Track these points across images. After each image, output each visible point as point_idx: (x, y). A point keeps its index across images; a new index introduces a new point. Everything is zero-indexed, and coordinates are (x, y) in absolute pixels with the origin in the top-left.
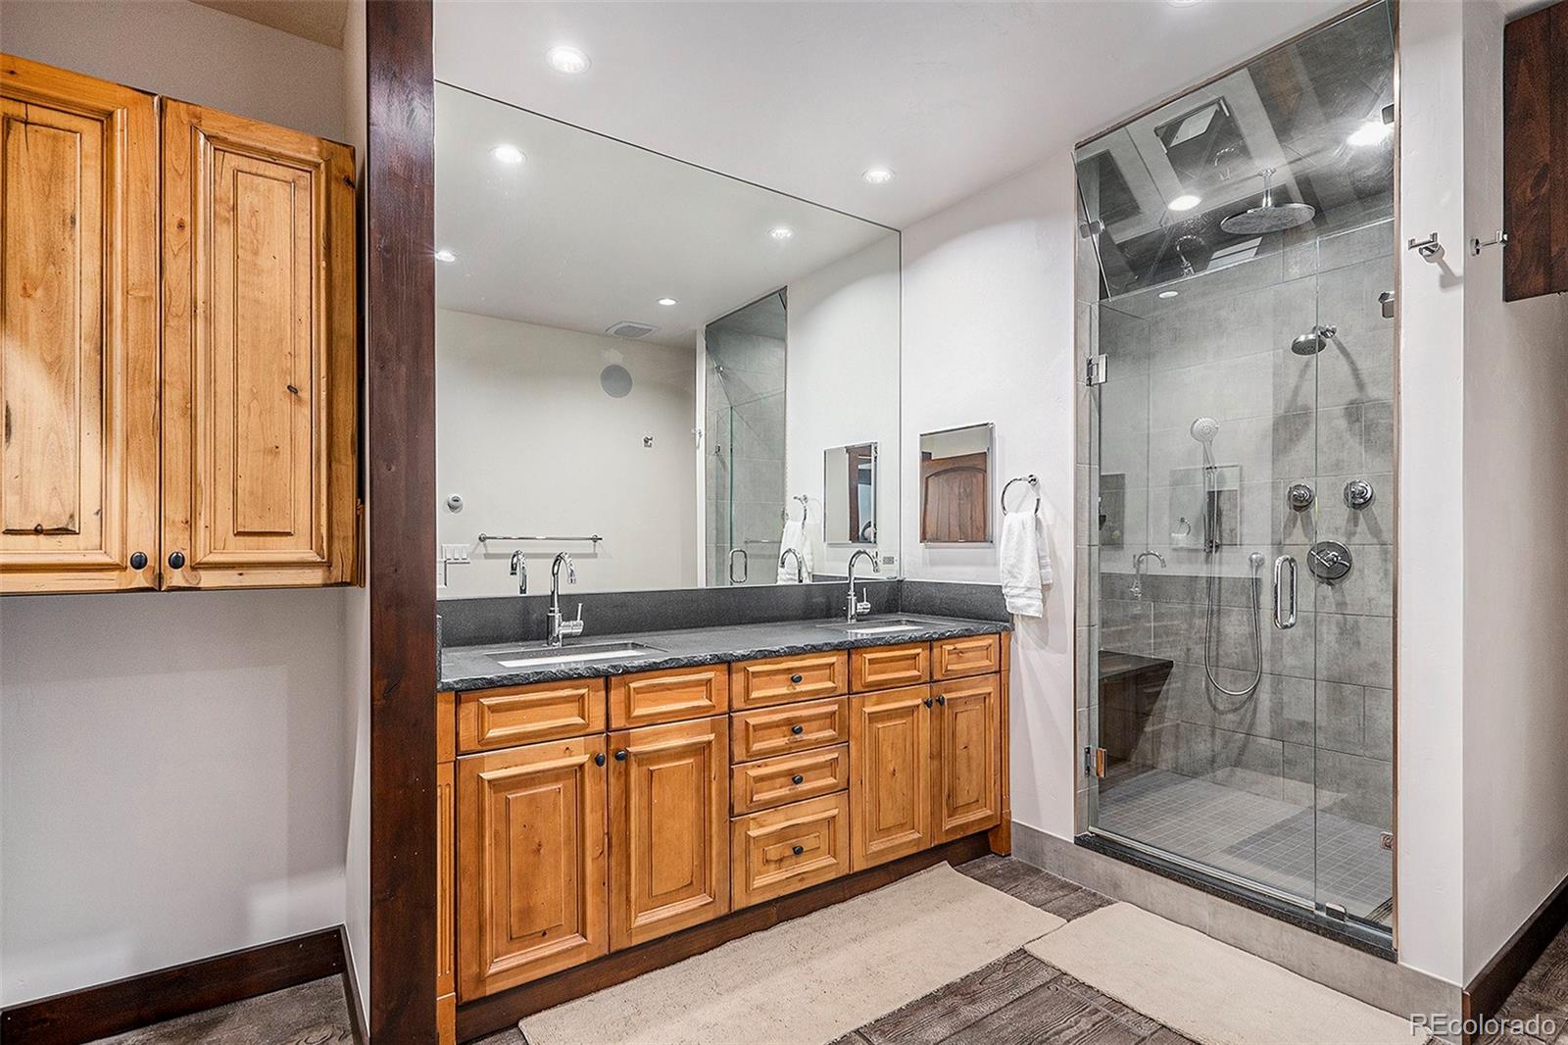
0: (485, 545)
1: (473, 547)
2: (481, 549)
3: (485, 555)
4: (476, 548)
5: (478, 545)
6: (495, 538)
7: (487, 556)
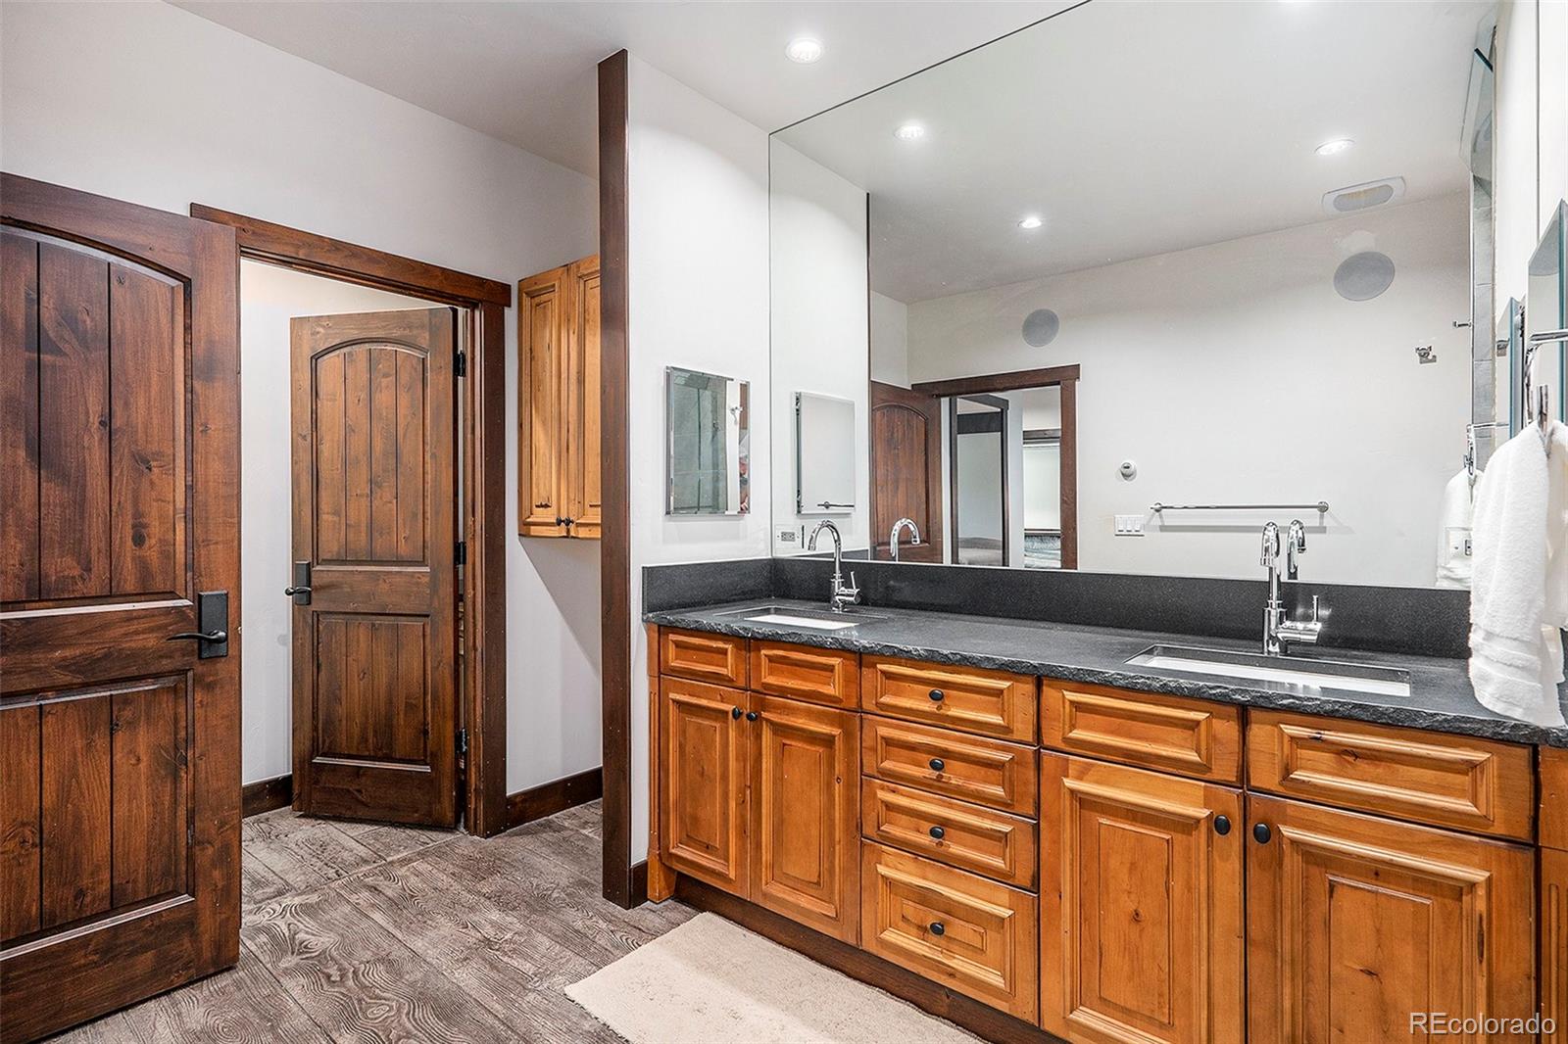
0: (1161, 516)
1: (1148, 517)
2: (1156, 521)
3: (1160, 527)
4: (1151, 519)
5: (1153, 515)
6: (1172, 508)
7: (1164, 528)
